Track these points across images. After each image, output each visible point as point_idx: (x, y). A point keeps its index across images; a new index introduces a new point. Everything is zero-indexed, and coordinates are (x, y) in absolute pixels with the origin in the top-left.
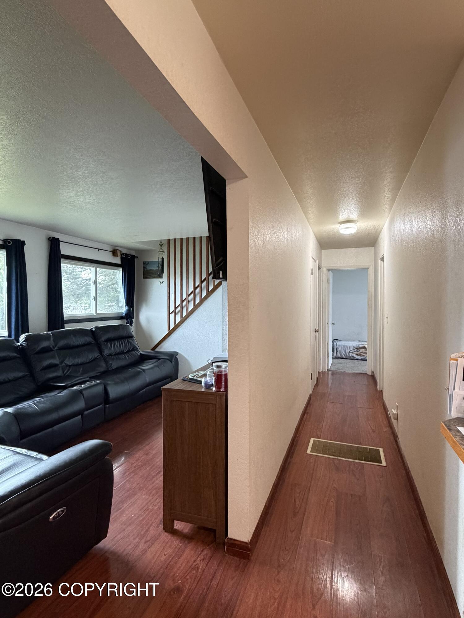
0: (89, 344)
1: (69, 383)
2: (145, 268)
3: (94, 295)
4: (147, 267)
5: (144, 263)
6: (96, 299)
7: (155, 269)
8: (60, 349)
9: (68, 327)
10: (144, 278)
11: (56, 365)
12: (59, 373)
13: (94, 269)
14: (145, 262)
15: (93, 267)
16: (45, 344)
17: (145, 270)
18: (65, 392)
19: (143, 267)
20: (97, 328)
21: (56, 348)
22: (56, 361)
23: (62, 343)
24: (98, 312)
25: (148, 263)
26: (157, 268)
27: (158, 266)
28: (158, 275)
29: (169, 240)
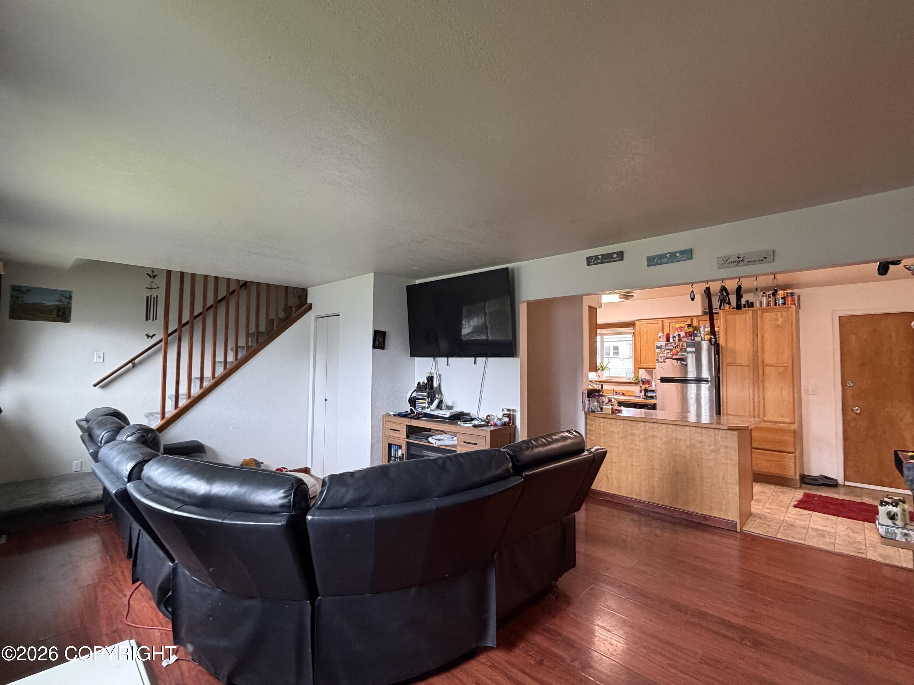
2: (17, 298)
4: (22, 297)
5: (17, 288)
7: (48, 304)
10: (12, 317)
14: (19, 287)
17: (19, 302)
19: (13, 296)
25: (28, 291)
26: (58, 303)
27: (58, 299)
28: (58, 316)
29: (169, 272)
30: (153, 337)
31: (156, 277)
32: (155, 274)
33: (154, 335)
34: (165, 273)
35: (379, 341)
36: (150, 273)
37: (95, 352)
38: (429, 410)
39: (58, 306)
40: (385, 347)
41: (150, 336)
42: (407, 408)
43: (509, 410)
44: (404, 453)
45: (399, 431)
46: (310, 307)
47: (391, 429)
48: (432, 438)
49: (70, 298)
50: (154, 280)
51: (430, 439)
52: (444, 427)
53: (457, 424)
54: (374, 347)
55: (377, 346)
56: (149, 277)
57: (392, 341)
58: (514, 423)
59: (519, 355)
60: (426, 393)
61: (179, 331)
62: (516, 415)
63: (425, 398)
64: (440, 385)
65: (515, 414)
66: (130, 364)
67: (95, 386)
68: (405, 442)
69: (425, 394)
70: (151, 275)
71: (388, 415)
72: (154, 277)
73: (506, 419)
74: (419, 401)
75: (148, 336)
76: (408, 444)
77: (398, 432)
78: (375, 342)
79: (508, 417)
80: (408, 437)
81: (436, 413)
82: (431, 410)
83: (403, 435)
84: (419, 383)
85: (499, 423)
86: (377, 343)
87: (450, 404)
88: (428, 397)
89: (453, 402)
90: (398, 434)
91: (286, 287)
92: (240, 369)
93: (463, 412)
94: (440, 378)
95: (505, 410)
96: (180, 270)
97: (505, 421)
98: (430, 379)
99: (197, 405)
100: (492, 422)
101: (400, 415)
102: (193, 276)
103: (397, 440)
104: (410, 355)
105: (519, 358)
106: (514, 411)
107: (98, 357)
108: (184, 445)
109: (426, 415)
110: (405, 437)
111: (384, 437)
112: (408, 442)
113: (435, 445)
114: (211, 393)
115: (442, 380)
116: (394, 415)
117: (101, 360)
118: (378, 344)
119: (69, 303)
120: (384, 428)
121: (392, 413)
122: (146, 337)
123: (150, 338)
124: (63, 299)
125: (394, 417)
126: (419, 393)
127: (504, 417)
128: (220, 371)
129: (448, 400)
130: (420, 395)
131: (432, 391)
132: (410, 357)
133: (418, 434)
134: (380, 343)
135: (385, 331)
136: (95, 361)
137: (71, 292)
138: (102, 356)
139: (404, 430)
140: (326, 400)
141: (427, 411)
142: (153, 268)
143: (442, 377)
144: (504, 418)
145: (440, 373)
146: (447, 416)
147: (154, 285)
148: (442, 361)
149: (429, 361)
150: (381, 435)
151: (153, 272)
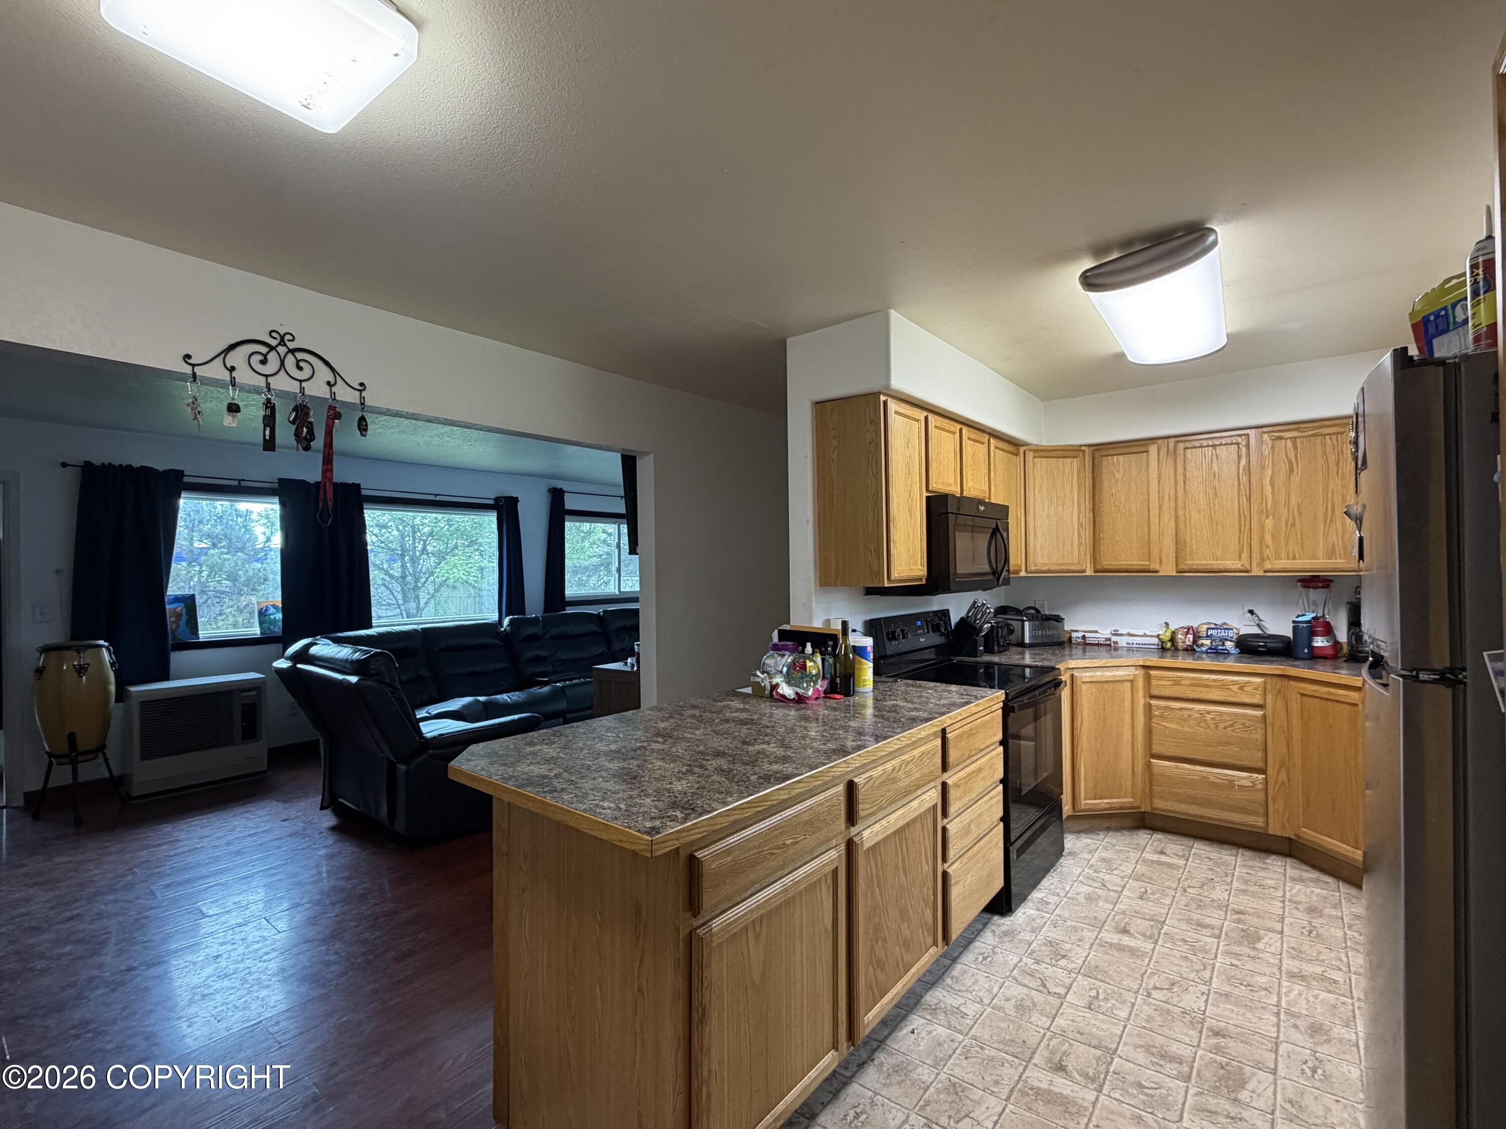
0: (593, 633)
1: (553, 677)
3: (617, 565)
6: (619, 570)
8: (553, 638)
9: (570, 610)
11: (544, 658)
12: (549, 669)
13: (616, 526)
15: (615, 523)
16: (532, 630)
18: (546, 689)
20: (605, 612)
21: (547, 637)
22: (543, 653)
23: (555, 631)
24: (622, 590)
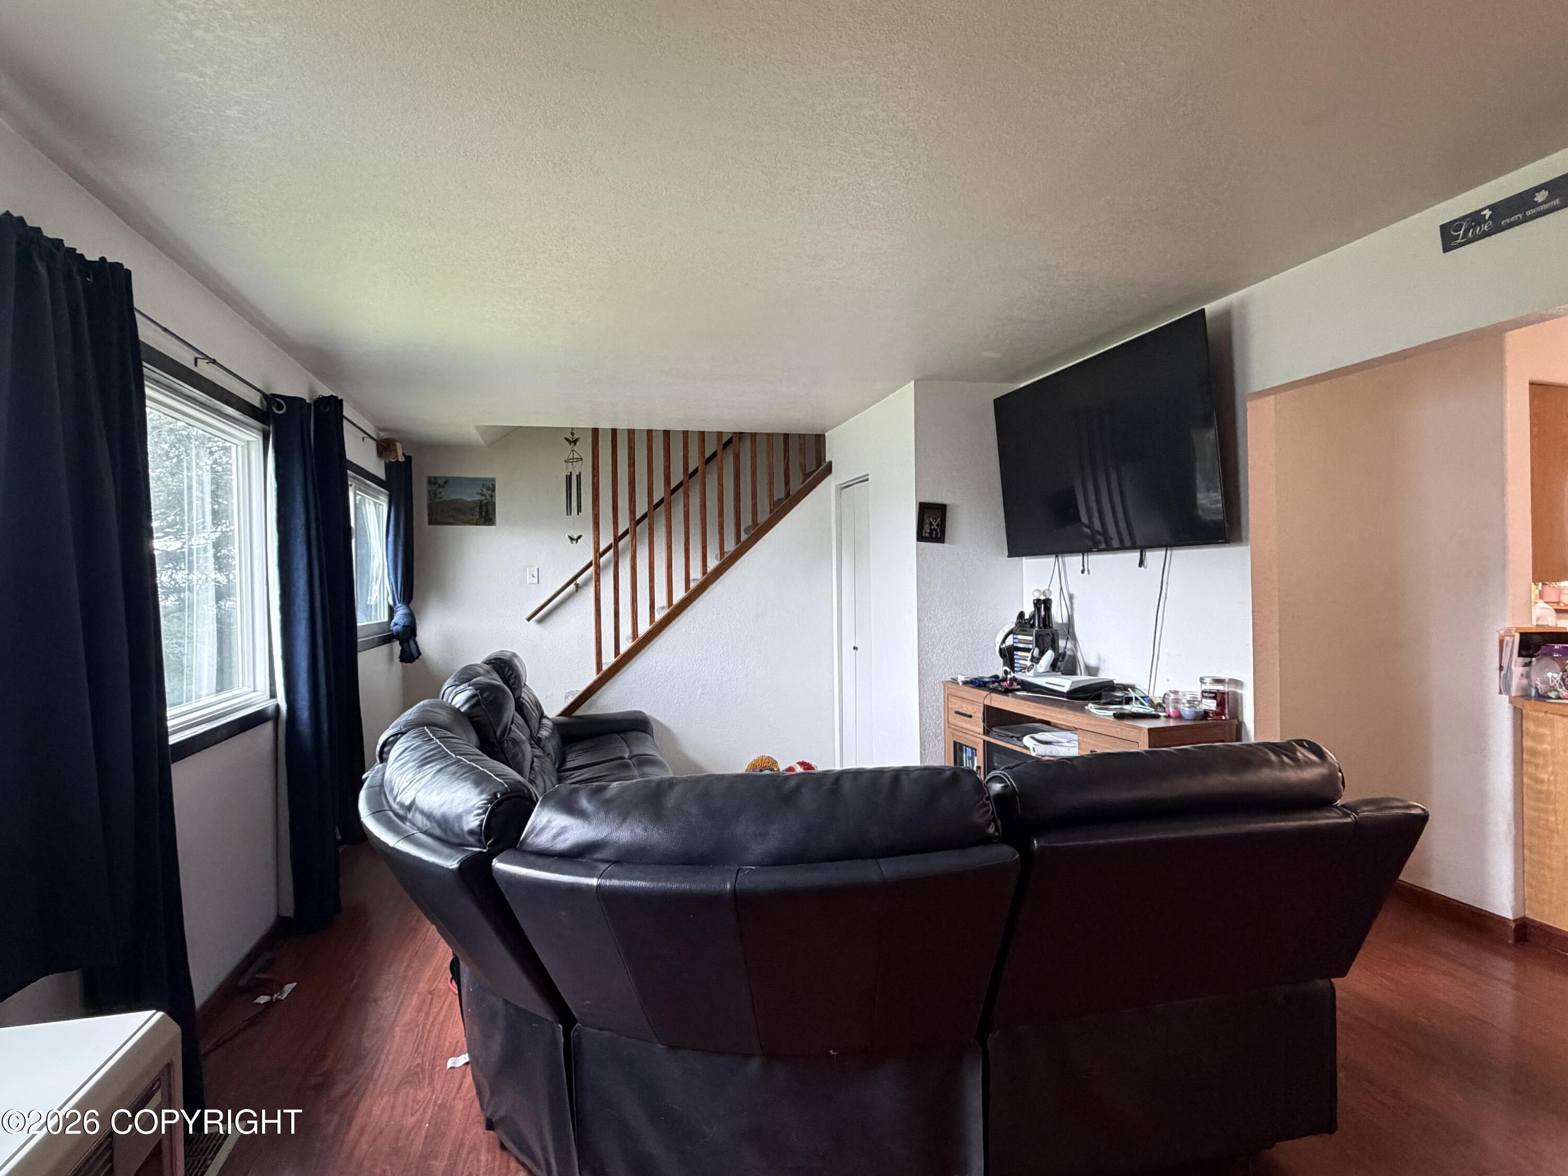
2: (435, 494)
4: (440, 493)
5: (433, 480)
7: (469, 499)
10: (430, 523)
14: (436, 478)
17: (437, 500)
19: (429, 492)
25: (446, 482)
26: (479, 498)
27: (480, 492)
28: (481, 516)
29: (595, 431)
30: (579, 540)
31: (578, 443)
32: (576, 437)
33: (579, 537)
34: (590, 433)
35: (931, 525)
36: (569, 437)
37: (528, 569)
38: (1031, 673)
39: (481, 501)
40: (946, 539)
41: (574, 539)
42: (998, 667)
43: (1218, 681)
44: (982, 765)
45: (970, 716)
46: (828, 469)
47: (957, 713)
48: (1033, 738)
49: (493, 490)
50: (575, 448)
51: (1027, 741)
52: (1052, 714)
53: (1081, 709)
54: (920, 538)
55: (927, 535)
56: (568, 443)
57: (958, 524)
58: (1236, 714)
59: (1247, 538)
60: (1031, 635)
61: (631, 532)
62: (1241, 695)
63: (1031, 646)
64: (1070, 618)
65: (1239, 691)
66: (572, 586)
67: (529, 619)
68: (982, 742)
69: (1030, 638)
70: (571, 439)
71: (954, 681)
72: (575, 442)
73: (1210, 705)
74: (1020, 653)
75: (571, 539)
76: (987, 745)
77: (969, 719)
78: (923, 528)
79: (1214, 698)
80: (987, 732)
81: (1042, 681)
82: (1037, 675)
83: (978, 726)
84: (1021, 615)
85: (1186, 711)
86: (927, 528)
87: (1092, 662)
88: (1037, 646)
89: (1099, 659)
90: (969, 723)
91: (786, 436)
92: (707, 591)
93: (1112, 681)
94: (1072, 604)
95: (1207, 680)
96: (609, 426)
97: (1207, 708)
98: (1043, 605)
99: (643, 651)
100: (1171, 710)
101: (978, 684)
102: (631, 433)
103: (968, 736)
104: (1007, 554)
105: (1247, 545)
106: (1237, 683)
107: (531, 576)
108: (619, 717)
109: (1027, 686)
110: (981, 731)
111: (947, 728)
112: (988, 742)
113: (1034, 754)
114: (664, 631)
115: (1075, 607)
116: (965, 683)
117: (536, 579)
118: (928, 531)
119: (492, 496)
120: (947, 709)
121: (961, 679)
122: (569, 541)
123: (574, 542)
124: (485, 491)
125: (968, 688)
126: (1020, 637)
127: (1206, 697)
128: (679, 594)
129: (1087, 653)
130: (1021, 641)
131: (1048, 631)
132: (1009, 556)
133: (1007, 727)
134: (934, 529)
135: (945, 502)
136: (528, 582)
137: (494, 480)
138: (536, 575)
139: (979, 715)
140: (855, 648)
141: (1029, 677)
142: (572, 429)
143: (1074, 601)
144: (1204, 700)
145: (1071, 592)
146: (1065, 690)
147: (576, 456)
148: (1073, 561)
149: (1047, 563)
150: (942, 724)
151: (573, 434)
